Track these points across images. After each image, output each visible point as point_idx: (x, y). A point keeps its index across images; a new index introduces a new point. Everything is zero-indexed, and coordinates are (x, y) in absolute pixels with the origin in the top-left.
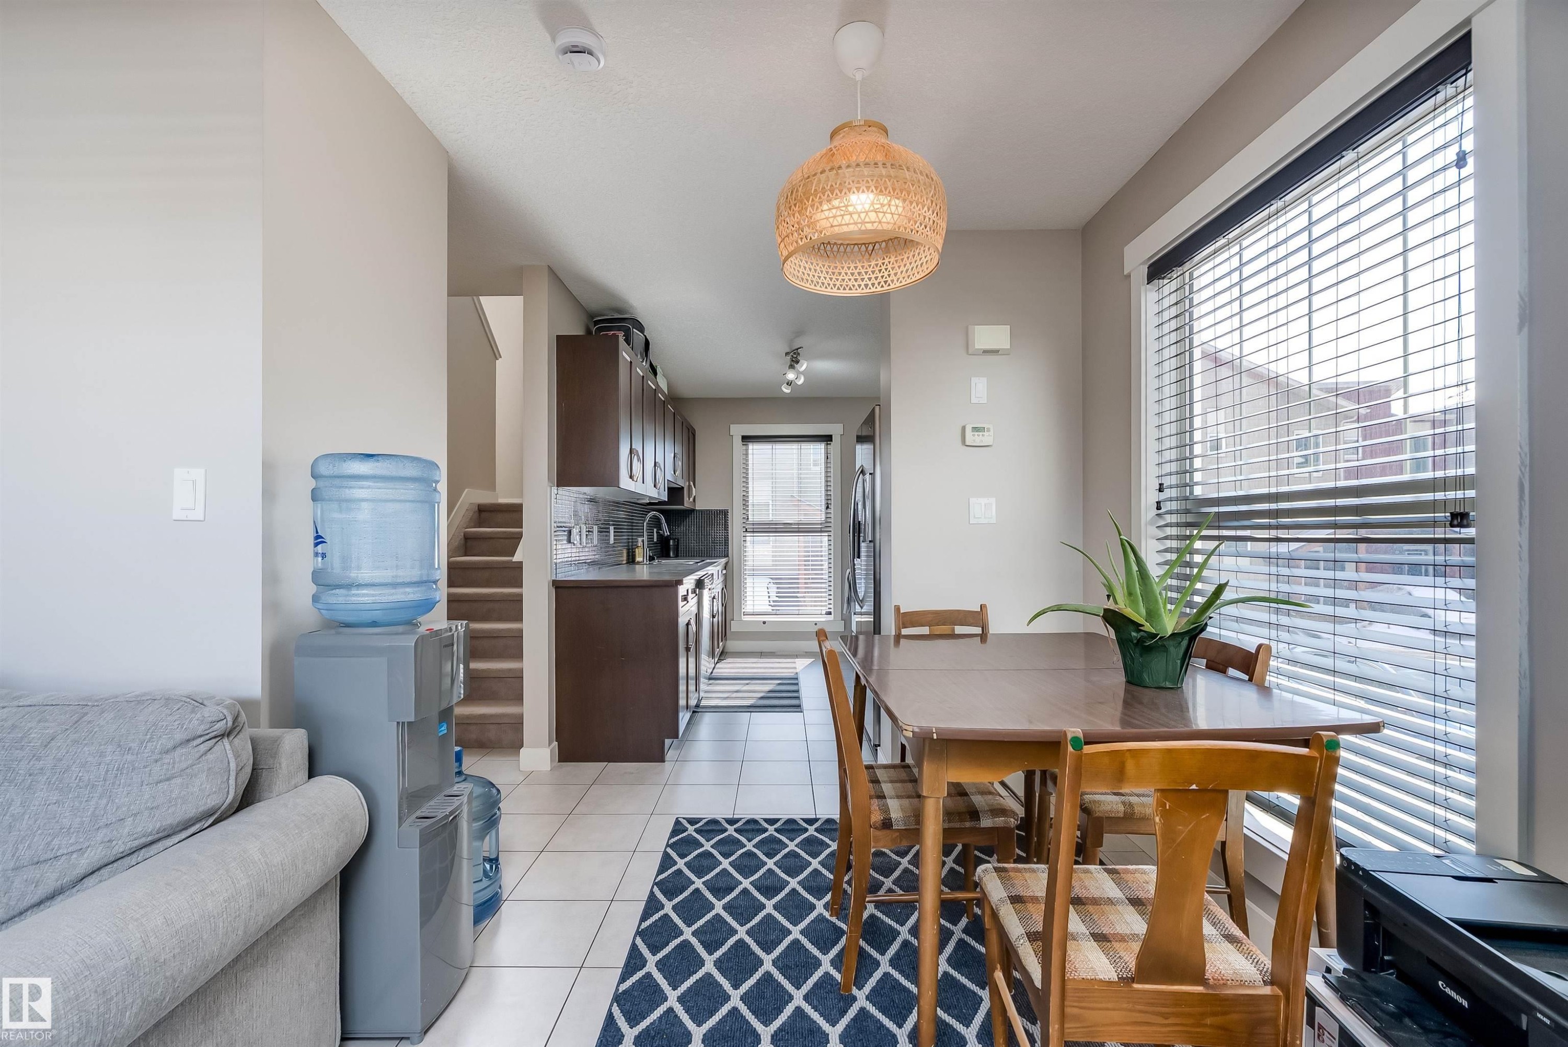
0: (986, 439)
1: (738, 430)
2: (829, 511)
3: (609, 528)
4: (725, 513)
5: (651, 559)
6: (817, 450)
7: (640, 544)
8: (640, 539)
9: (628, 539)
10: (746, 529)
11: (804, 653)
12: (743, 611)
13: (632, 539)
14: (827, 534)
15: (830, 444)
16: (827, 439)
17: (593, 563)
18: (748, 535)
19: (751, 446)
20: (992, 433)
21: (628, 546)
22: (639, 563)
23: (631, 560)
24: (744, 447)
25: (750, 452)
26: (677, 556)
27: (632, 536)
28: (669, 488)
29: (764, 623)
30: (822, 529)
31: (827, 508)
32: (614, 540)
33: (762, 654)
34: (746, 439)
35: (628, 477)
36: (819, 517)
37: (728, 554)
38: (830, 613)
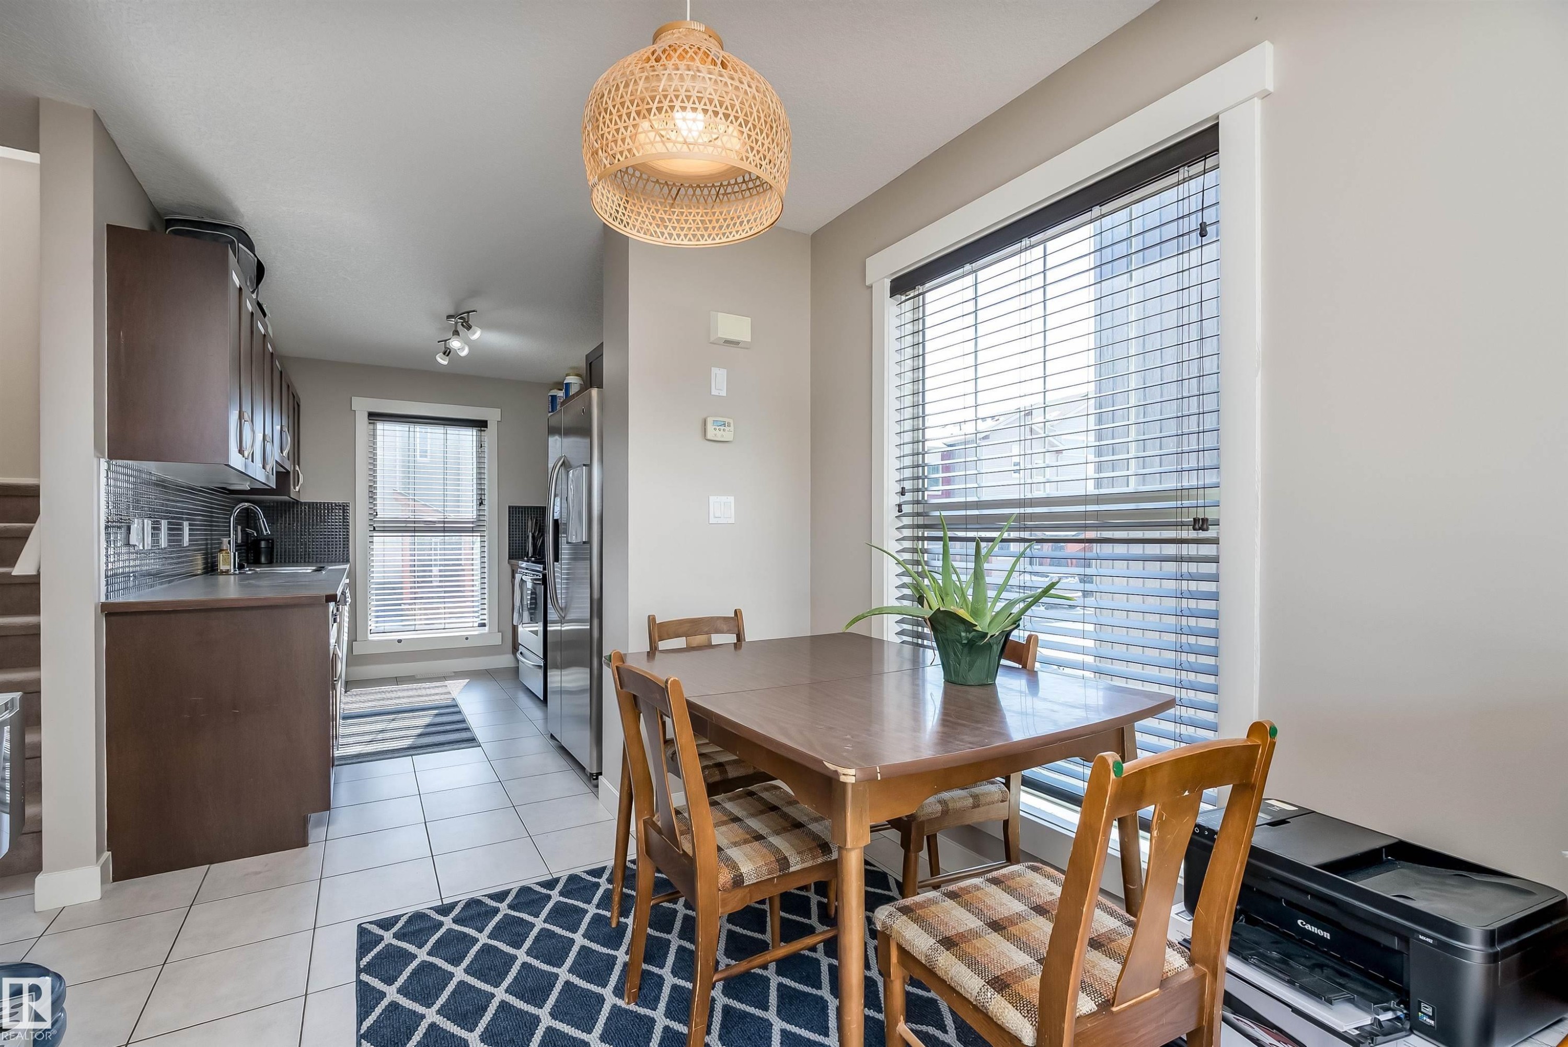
0: (727, 435)
1: (362, 405)
2: (482, 507)
3: (181, 524)
4: (344, 508)
5: (241, 567)
6: (468, 436)
7: (225, 546)
8: (225, 540)
9: (207, 539)
10: (374, 527)
11: (453, 674)
12: (369, 628)
13: (212, 539)
14: (479, 534)
15: (484, 431)
16: (481, 425)
17: (155, 575)
18: (375, 534)
19: (380, 426)
20: (732, 428)
21: (207, 549)
22: (222, 573)
23: (211, 568)
24: (371, 427)
25: (379, 432)
26: (270, 562)
27: (212, 535)
28: (277, 472)
29: (400, 641)
30: (475, 528)
31: (481, 504)
32: (190, 540)
33: (397, 680)
34: (374, 417)
35: (237, 452)
36: (468, 512)
37: (348, 557)
38: (483, 625)
